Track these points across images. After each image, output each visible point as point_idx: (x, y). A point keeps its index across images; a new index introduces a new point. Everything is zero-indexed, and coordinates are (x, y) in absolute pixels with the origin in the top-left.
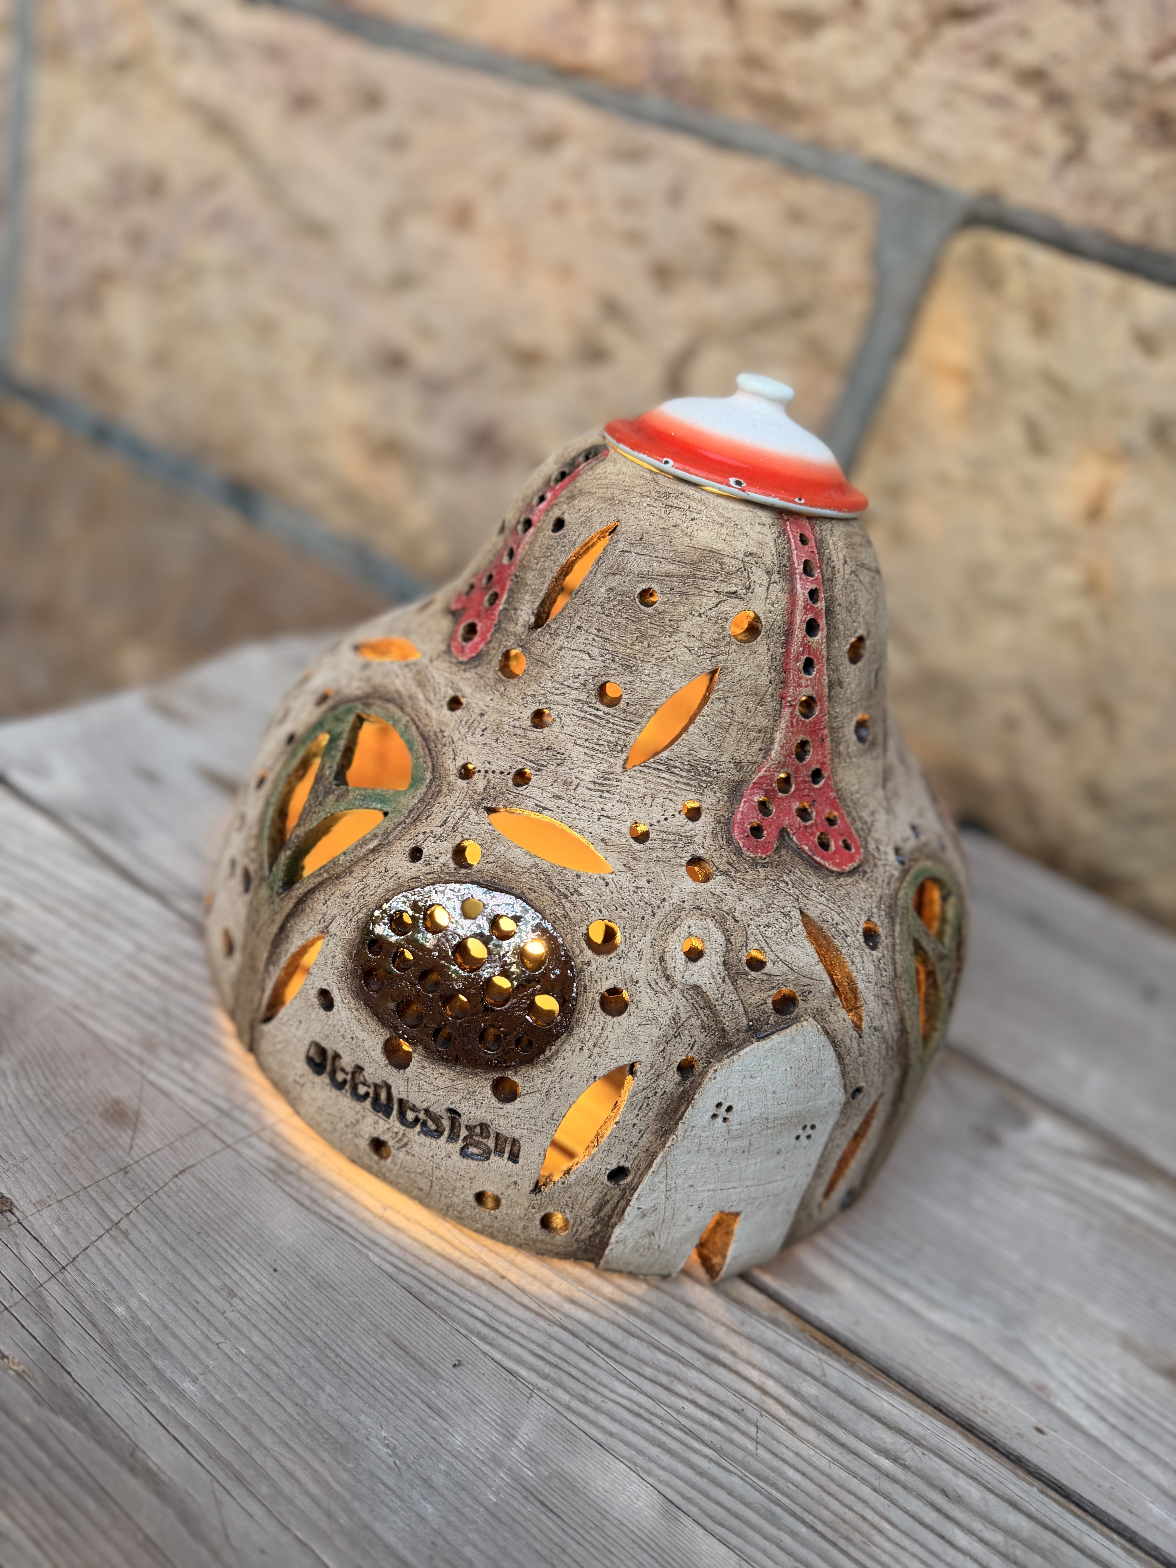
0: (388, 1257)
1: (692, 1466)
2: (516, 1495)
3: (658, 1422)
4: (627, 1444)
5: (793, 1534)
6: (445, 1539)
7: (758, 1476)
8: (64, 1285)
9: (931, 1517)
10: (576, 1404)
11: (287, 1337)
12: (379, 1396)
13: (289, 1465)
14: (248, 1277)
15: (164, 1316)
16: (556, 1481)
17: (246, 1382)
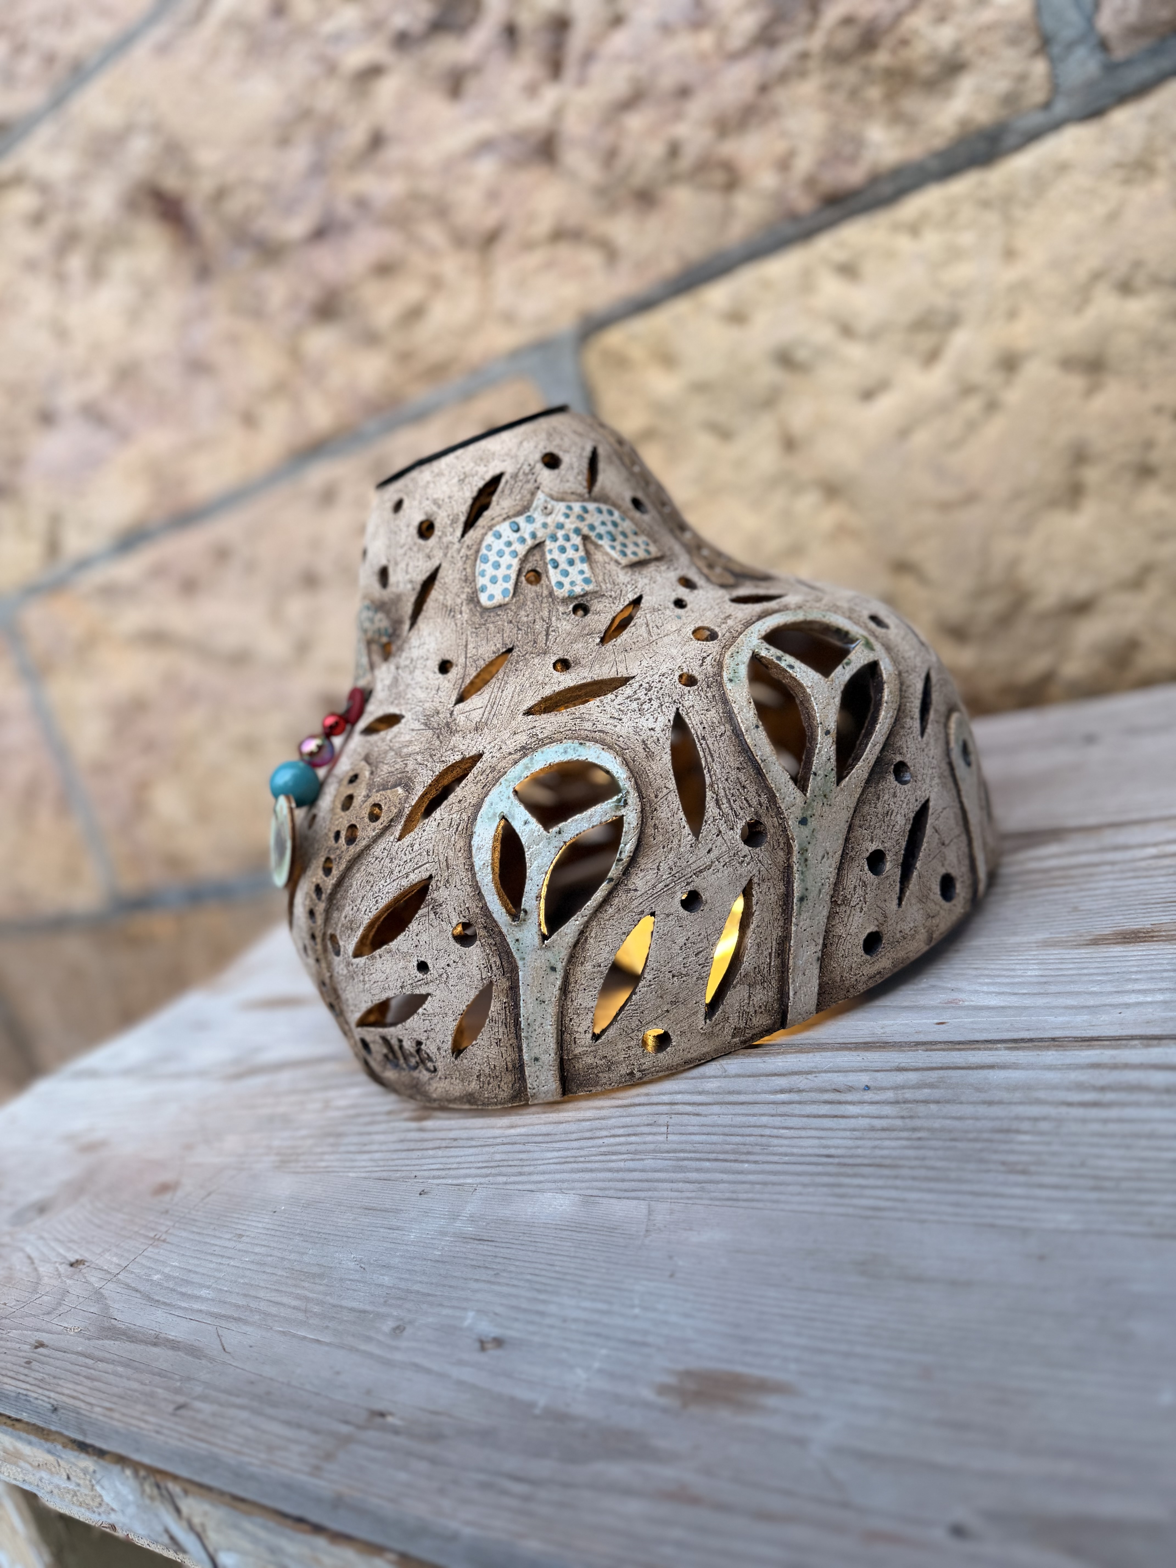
0: (363, 1170)
1: (610, 1170)
2: (457, 1244)
3: (582, 1159)
4: (555, 1182)
5: (698, 1170)
6: (399, 1289)
7: (668, 1152)
8: (119, 1281)
9: (825, 1109)
10: (513, 1179)
11: (282, 1240)
12: (350, 1240)
13: (278, 1299)
14: (254, 1224)
15: (189, 1267)
16: (493, 1225)
17: (248, 1273)
